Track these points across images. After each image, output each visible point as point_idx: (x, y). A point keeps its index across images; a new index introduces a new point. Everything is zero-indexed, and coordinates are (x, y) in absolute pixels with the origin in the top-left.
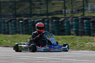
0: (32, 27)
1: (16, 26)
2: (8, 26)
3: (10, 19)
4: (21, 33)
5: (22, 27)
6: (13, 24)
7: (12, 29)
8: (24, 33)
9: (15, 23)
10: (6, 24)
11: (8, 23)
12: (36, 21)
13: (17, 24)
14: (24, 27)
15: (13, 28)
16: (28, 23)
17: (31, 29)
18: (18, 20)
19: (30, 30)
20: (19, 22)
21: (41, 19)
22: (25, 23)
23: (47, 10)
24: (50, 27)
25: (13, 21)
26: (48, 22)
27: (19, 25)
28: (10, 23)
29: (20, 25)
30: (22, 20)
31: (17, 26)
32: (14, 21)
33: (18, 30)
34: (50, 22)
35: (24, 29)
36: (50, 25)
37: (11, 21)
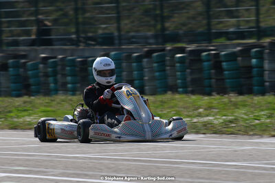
0: (213, 71)
1: (164, 70)
2: (141, 69)
3: (146, 49)
4: (181, 90)
5: (183, 71)
6: (155, 65)
7: (153, 79)
8: (190, 89)
9: (162, 61)
10: (134, 64)
11: (141, 62)
12: (223, 53)
13: (168, 63)
14: (188, 71)
15: (157, 74)
16: (200, 60)
17: (210, 78)
18: (170, 50)
19: (207, 81)
20: (173, 57)
21: (239, 48)
22: (191, 60)
23: (258, 21)
24: (267, 72)
25: (155, 54)
26: (260, 56)
27: (174, 66)
28: (145, 60)
29: (178, 65)
30: (182, 50)
31: (168, 68)
32: (157, 56)
33: (170, 81)
34: (266, 56)
35: (189, 79)
36: (266, 65)
37: (148, 54)
